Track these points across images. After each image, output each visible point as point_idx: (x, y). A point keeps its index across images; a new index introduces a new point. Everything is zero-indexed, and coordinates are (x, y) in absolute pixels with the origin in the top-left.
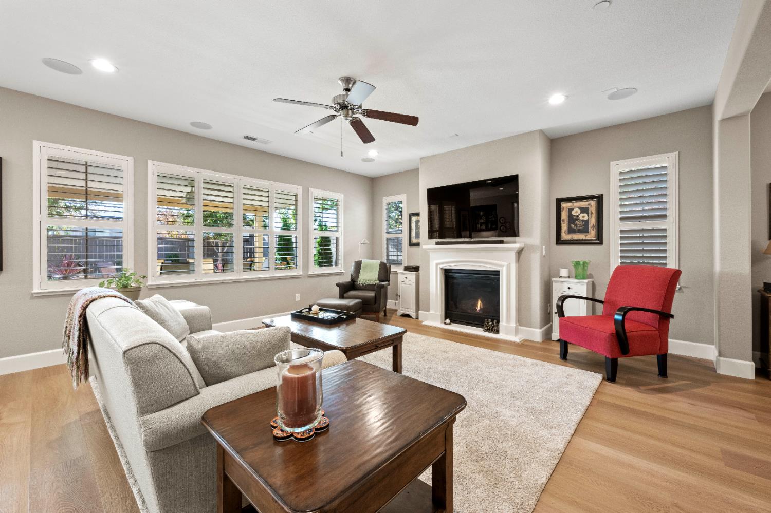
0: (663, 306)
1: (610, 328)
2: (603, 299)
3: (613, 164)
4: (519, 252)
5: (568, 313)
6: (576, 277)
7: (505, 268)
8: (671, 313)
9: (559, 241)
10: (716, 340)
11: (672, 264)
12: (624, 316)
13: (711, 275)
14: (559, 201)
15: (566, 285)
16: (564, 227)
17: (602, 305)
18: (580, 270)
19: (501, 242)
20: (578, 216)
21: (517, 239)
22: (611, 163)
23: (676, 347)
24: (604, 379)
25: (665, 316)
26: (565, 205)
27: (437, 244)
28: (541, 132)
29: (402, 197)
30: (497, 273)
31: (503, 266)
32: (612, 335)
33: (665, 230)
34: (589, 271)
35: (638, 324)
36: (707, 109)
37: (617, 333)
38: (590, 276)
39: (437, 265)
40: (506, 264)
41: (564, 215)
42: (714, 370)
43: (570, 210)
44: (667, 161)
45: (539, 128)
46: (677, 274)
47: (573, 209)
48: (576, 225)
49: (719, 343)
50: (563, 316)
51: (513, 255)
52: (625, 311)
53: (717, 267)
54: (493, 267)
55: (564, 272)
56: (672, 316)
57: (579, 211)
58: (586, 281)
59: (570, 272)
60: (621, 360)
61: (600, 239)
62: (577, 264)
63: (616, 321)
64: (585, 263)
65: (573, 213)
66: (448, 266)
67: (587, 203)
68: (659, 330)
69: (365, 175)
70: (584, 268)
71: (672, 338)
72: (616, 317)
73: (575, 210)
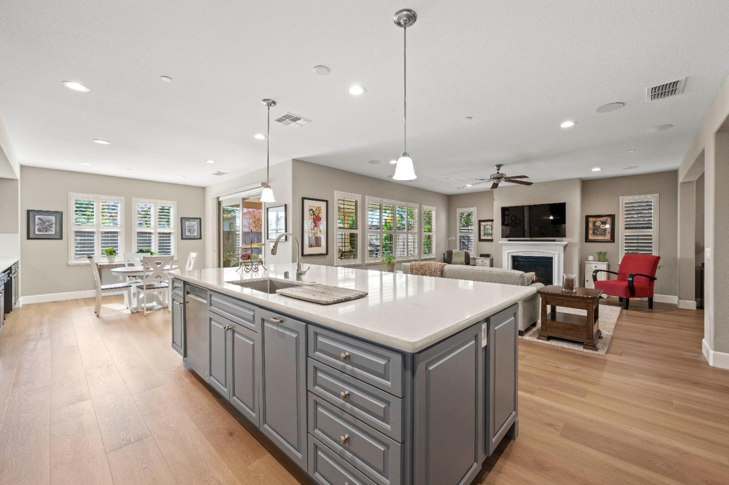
0: (651, 274)
1: (625, 284)
2: (617, 272)
3: (621, 198)
4: (565, 247)
5: (599, 279)
6: (599, 261)
7: (556, 256)
8: (655, 277)
9: (587, 240)
10: (678, 294)
11: (655, 253)
12: (633, 278)
13: (676, 259)
14: (587, 217)
15: (594, 266)
16: (591, 232)
17: (617, 275)
18: (602, 257)
19: (554, 241)
20: (599, 226)
21: (564, 239)
22: (620, 197)
23: (657, 298)
24: (622, 309)
25: (652, 279)
26: (591, 219)
27: (509, 240)
28: (580, 179)
29: (473, 210)
30: (552, 258)
31: (555, 254)
32: (626, 287)
33: (651, 235)
34: (607, 257)
35: (640, 282)
36: (674, 173)
37: (629, 286)
38: (607, 260)
39: (508, 253)
40: (557, 253)
41: (591, 225)
42: (677, 307)
43: (594, 223)
44: (653, 198)
45: (579, 177)
46: (658, 258)
47: (596, 222)
48: (598, 231)
49: (679, 295)
50: (596, 280)
51: (562, 248)
52: (633, 276)
53: (679, 256)
54: (548, 254)
55: (591, 258)
56: (656, 279)
57: (600, 223)
58: (606, 263)
59: (594, 258)
60: (631, 299)
61: (612, 240)
62: (600, 253)
63: (629, 281)
64: (605, 253)
65: (596, 224)
66: (515, 254)
67: (605, 219)
68: (649, 285)
69: (443, 193)
70: (604, 256)
71: (655, 293)
72: (629, 279)
73: (598, 222)
